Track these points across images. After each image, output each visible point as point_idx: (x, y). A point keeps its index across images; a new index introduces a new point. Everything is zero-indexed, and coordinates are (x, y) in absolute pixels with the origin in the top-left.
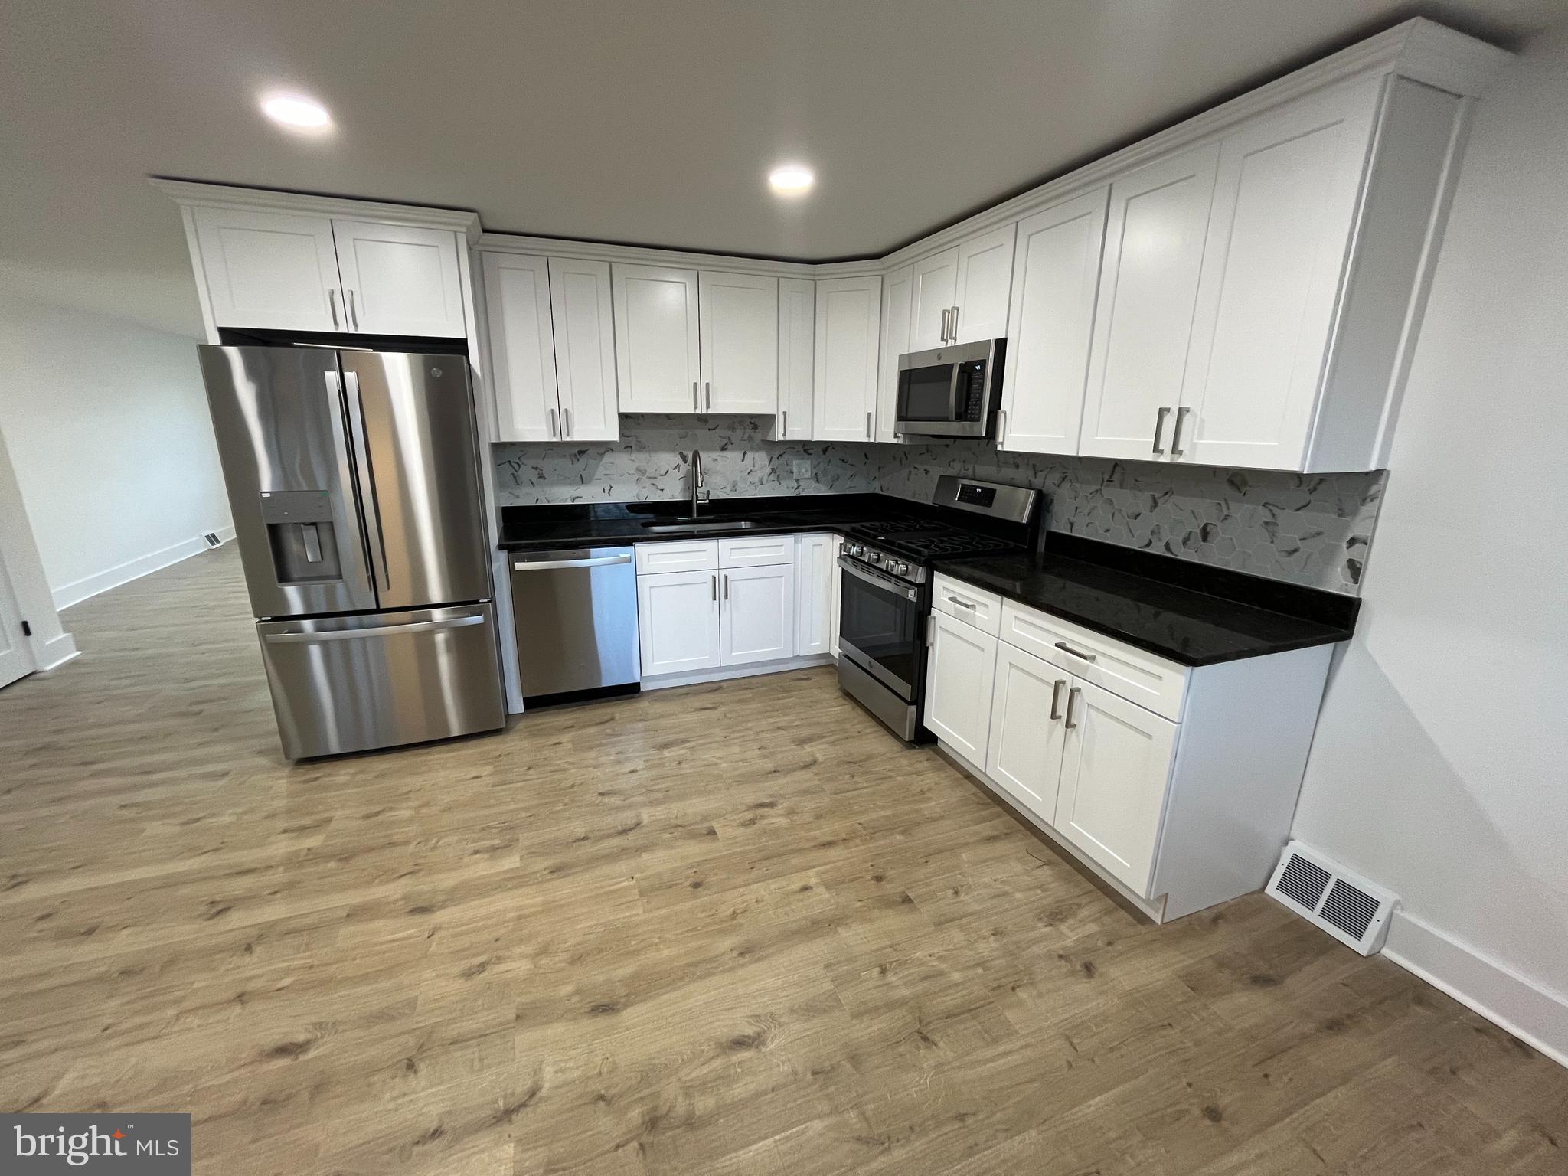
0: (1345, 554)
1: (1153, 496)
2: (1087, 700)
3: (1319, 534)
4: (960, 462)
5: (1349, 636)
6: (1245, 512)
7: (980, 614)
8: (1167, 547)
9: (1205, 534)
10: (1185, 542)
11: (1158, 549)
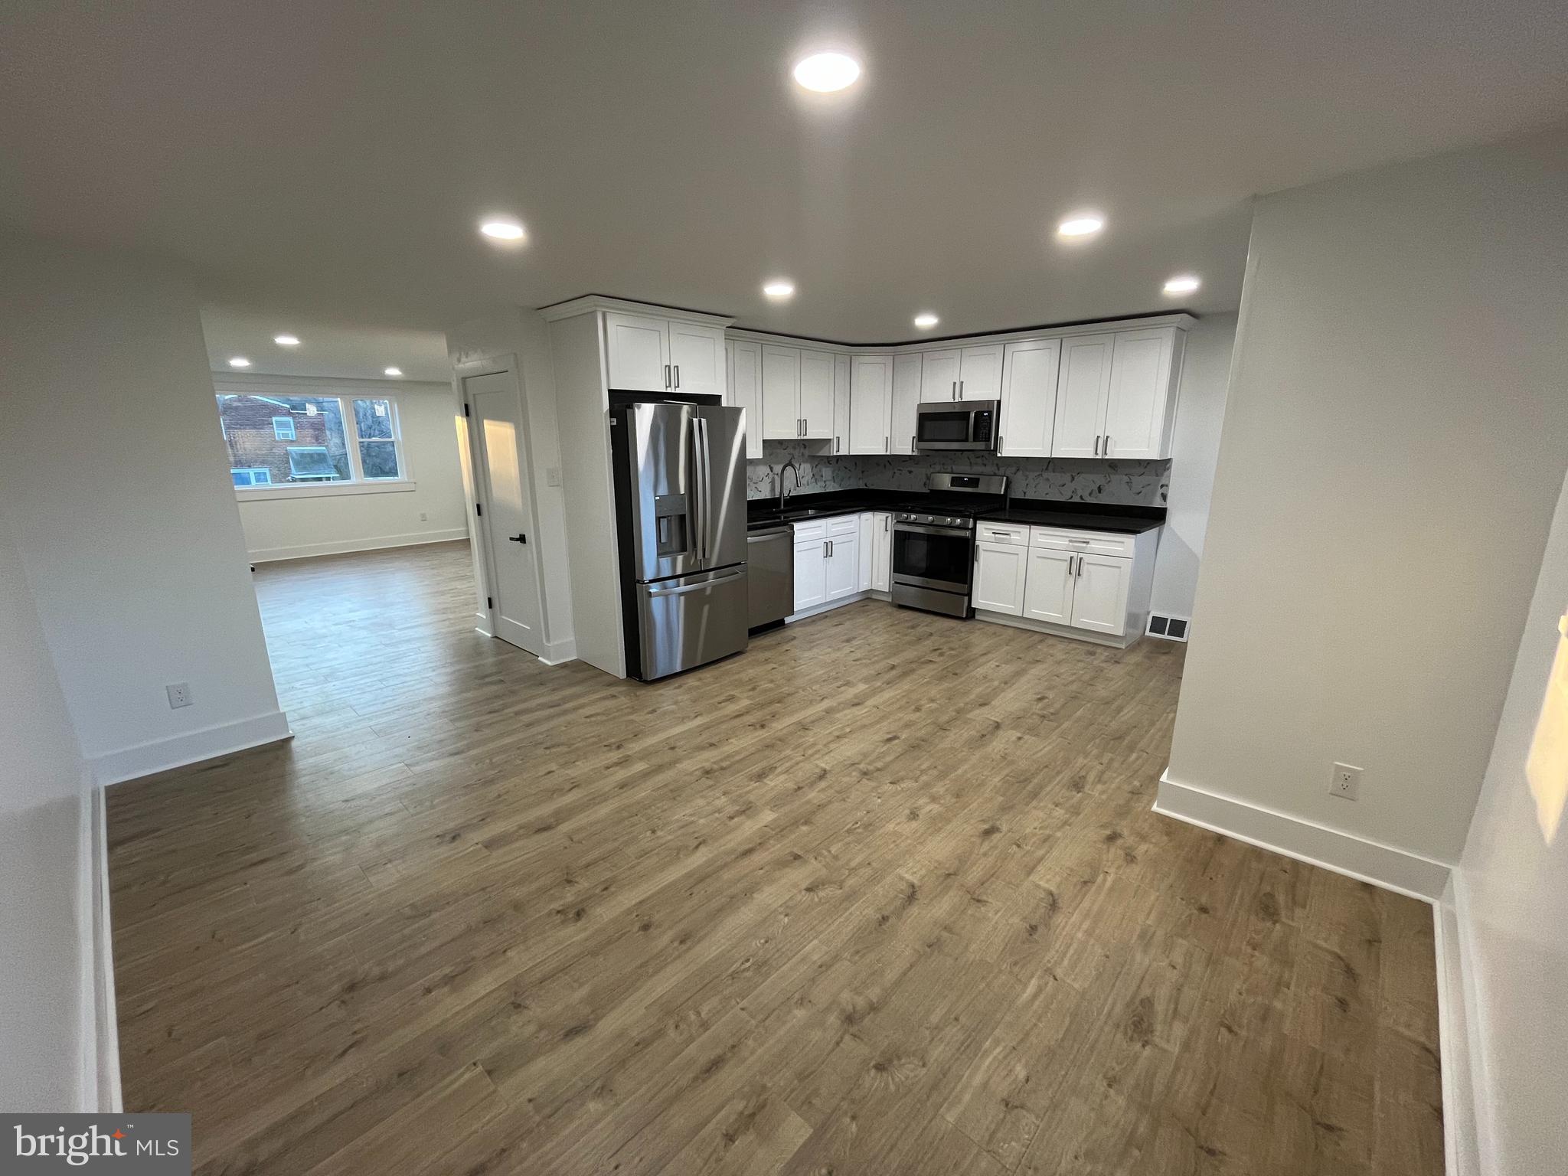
0: (1160, 491)
1: (1072, 475)
2: (1086, 561)
3: (1149, 485)
4: (940, 464)
5: (1164, 523)
6: (1118, 480)
7: (1013, 537)
8: (1081, 497)
9: (1100, 490)
10: (1090, 494)
11: (1076, 499)
